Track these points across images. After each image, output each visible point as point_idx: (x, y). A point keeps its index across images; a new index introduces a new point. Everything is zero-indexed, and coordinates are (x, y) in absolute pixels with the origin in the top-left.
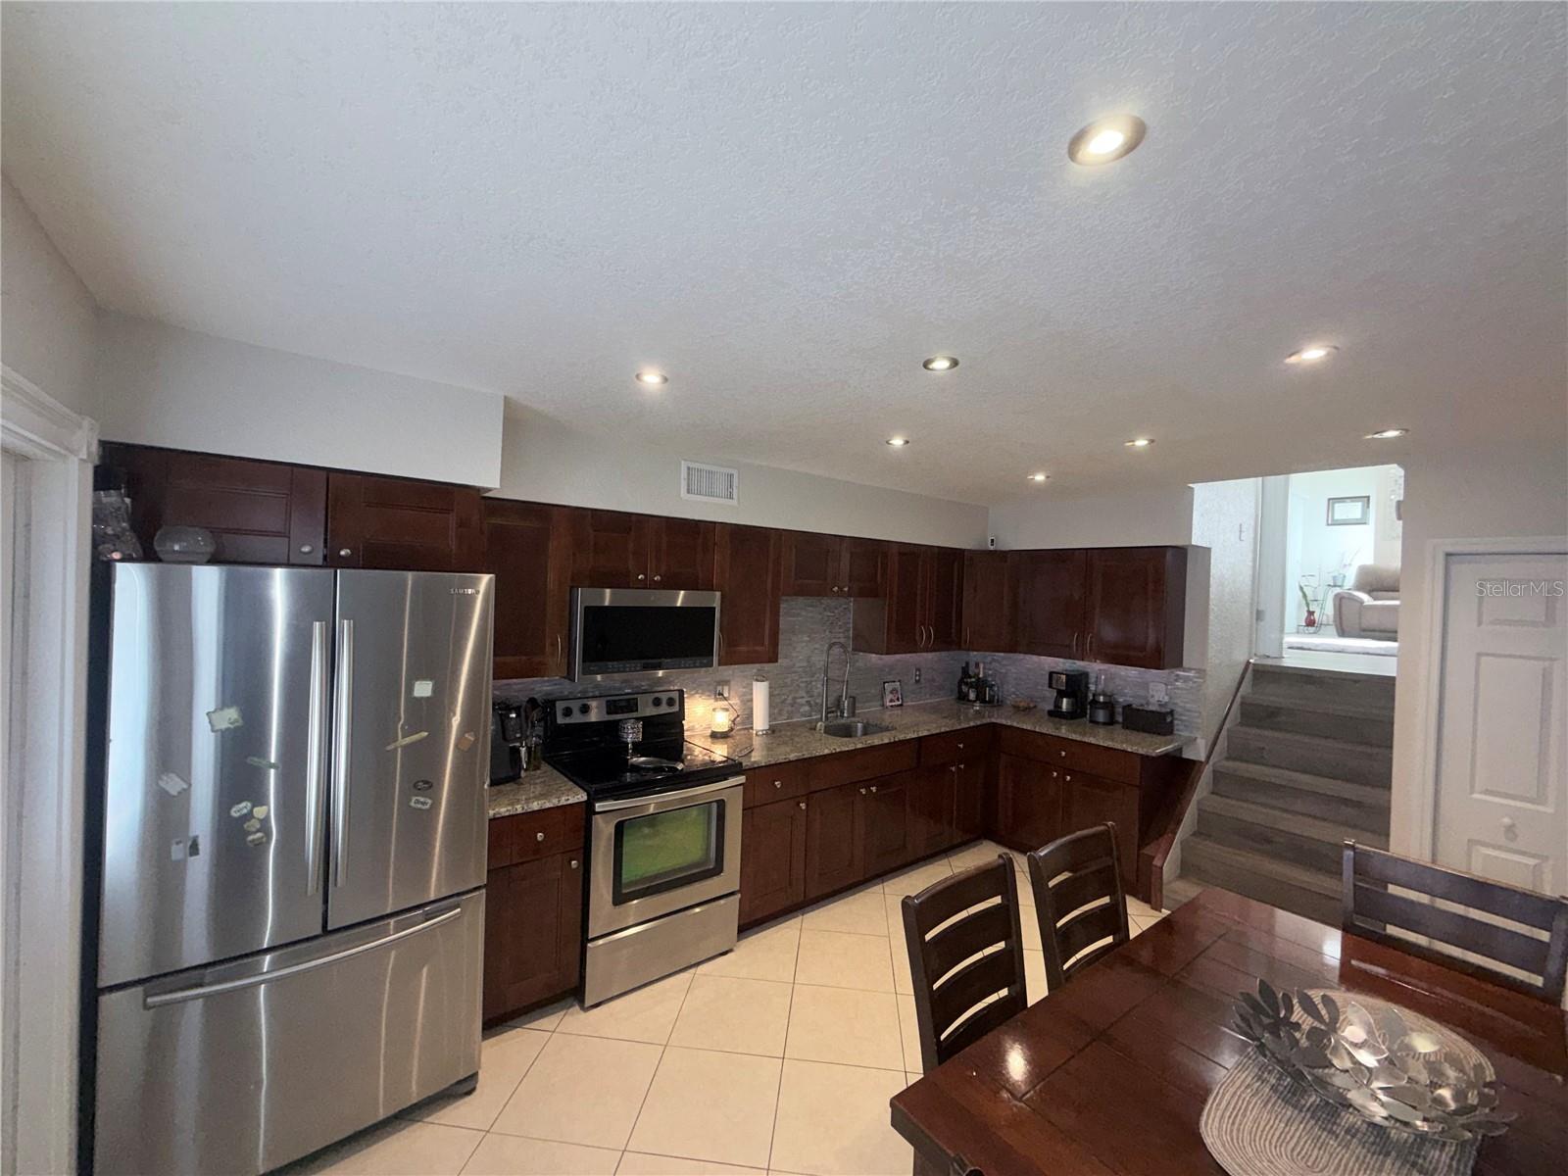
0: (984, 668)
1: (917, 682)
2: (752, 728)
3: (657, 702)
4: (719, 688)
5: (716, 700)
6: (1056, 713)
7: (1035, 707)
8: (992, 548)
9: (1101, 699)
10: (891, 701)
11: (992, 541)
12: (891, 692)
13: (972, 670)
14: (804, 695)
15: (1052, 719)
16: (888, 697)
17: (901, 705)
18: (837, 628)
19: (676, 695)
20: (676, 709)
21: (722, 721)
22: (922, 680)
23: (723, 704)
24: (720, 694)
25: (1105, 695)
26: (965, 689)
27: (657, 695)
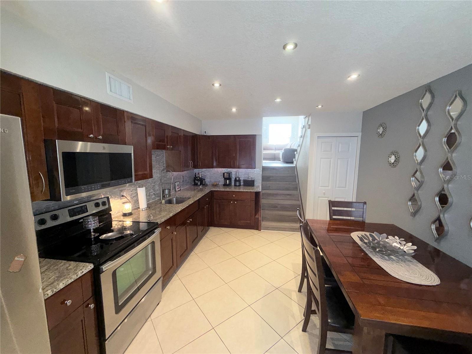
0: (201, 174)
1: (183, 181)
2: (139, 208)
3: (97, 205)
4: (122, 194)
5: (121, 199)
6: (225, 185)
7: (218, 184)
8: (205, 134)
9: (238, 179)
10: (178, 189)
11: (205, 132)
12: (177, 186)
13: (197, 176)
14: (153, 191)
15: (224, 187)
16: (177, 187)
17: (180, 190)
18: (161, 163)
19: (106, 200)
20: (107, 206)
21: (128, 208)
22: (184, 181)
23: (124, 200)
24: (122, 196)
25: (238, 178)
26: (196, 182)
27: (97, 201)
